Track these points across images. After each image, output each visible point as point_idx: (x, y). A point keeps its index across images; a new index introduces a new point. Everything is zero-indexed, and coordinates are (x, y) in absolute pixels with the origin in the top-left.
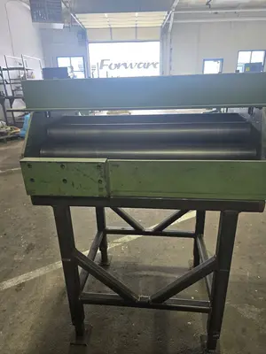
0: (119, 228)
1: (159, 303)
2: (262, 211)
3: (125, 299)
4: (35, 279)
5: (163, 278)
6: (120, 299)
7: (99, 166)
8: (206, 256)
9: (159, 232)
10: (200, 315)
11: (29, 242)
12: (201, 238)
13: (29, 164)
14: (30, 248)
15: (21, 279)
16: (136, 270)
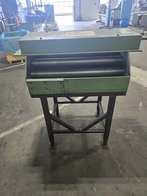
0: (64, 101)
1: (85, 130)
2: (125, 95)
3: (71, 130)
4: (28, 125)
5: (84, 120)
6: (69, 130)
7: (61, 82)
8: (103, 112)
9: (81, 101)
10: (100, 134)
11: (20, 109)
12: (100, 103)
13: (31, 83)
14: (21, 111)
15: (21, 126)
16: (72, 118)
